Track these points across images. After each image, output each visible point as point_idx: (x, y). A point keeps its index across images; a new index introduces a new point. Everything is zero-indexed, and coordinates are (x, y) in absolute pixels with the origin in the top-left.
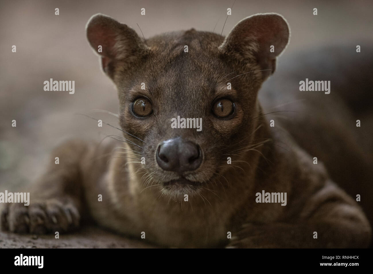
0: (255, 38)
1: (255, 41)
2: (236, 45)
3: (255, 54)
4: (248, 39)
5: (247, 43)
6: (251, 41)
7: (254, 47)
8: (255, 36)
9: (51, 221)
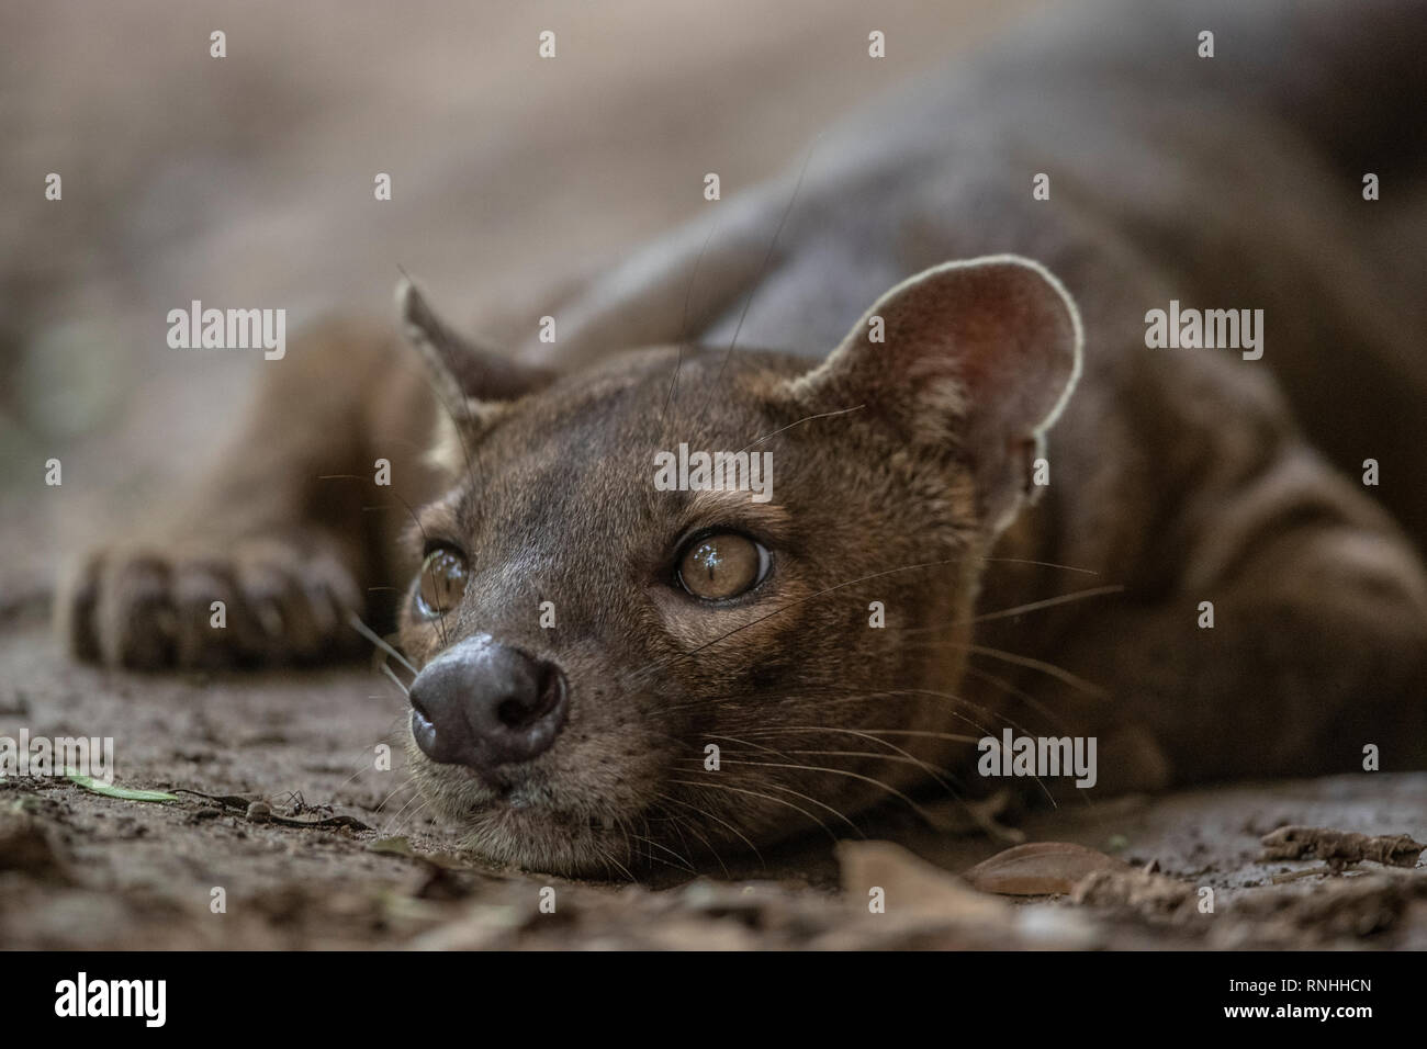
0: (949, 362)
1: (950, 373)
2: (872, 392)
3: (954, 421)
4: (920, 367)
5: (920, 383)
6: (934, 374)
7: (948, 396)
8: (950, 355)
9: (256, 626)
